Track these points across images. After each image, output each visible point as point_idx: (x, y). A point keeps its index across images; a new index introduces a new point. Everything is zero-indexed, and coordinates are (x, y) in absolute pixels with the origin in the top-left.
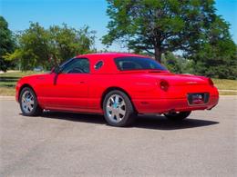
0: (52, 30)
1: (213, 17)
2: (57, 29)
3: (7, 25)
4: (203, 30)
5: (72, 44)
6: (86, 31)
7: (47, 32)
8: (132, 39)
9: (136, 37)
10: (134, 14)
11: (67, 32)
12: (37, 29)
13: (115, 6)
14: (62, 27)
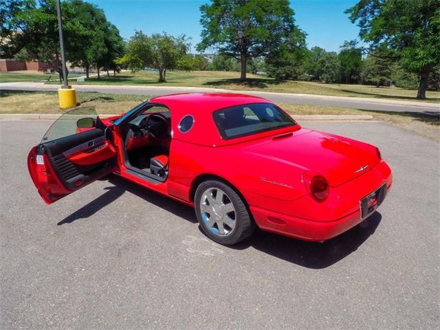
0: (154, 37)
1: (292, 27)
2: (158, 36)
3: (118, 32)
4: (283, 39)
5: (171, 51)
6: (183, 38)
7: (150, 39)
8: (222, 46)
9: (226, 44)
10: (224, 23)
11: (167, 40)
12: (140, 37)
13: (208, 15)
14: (162, 35)
